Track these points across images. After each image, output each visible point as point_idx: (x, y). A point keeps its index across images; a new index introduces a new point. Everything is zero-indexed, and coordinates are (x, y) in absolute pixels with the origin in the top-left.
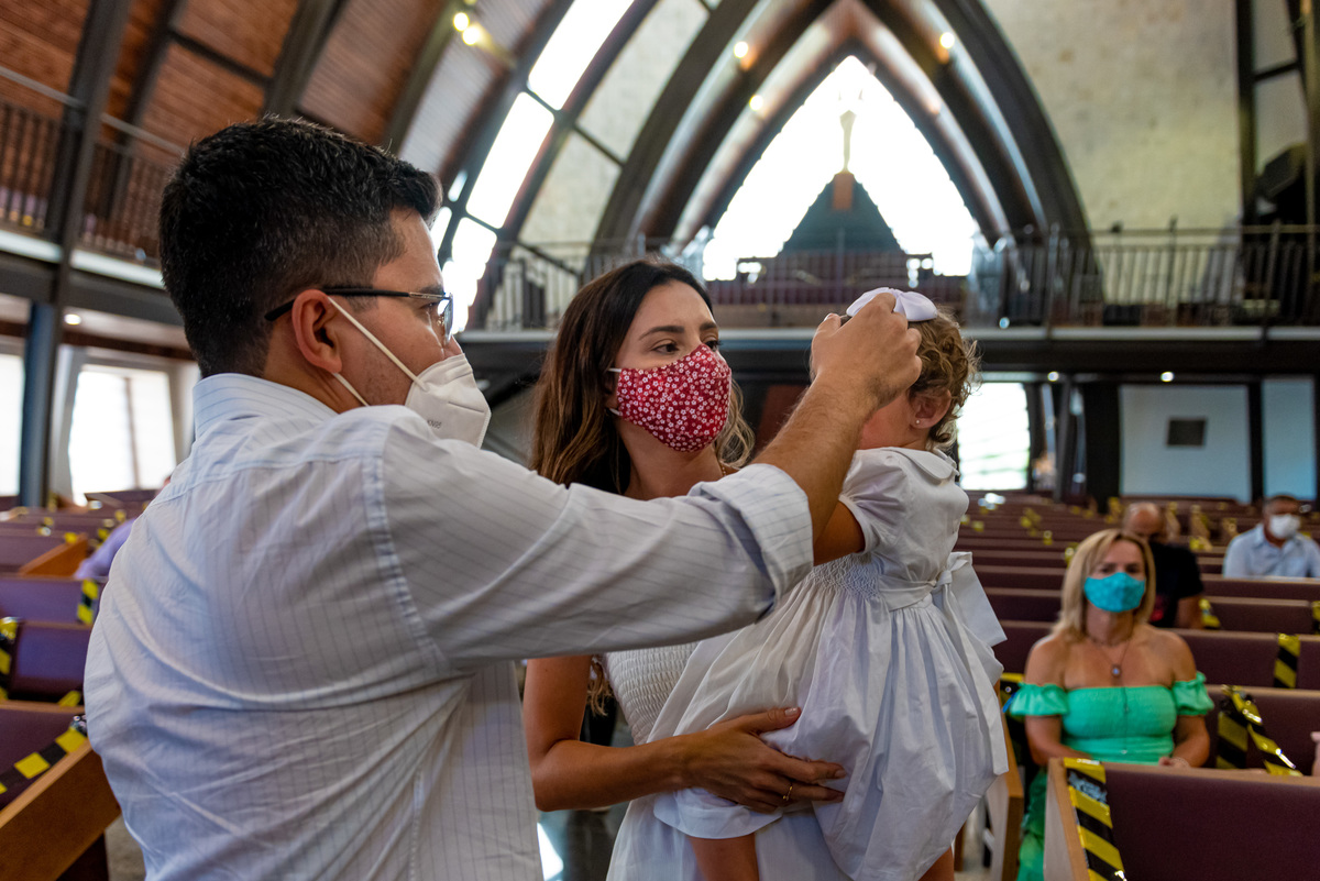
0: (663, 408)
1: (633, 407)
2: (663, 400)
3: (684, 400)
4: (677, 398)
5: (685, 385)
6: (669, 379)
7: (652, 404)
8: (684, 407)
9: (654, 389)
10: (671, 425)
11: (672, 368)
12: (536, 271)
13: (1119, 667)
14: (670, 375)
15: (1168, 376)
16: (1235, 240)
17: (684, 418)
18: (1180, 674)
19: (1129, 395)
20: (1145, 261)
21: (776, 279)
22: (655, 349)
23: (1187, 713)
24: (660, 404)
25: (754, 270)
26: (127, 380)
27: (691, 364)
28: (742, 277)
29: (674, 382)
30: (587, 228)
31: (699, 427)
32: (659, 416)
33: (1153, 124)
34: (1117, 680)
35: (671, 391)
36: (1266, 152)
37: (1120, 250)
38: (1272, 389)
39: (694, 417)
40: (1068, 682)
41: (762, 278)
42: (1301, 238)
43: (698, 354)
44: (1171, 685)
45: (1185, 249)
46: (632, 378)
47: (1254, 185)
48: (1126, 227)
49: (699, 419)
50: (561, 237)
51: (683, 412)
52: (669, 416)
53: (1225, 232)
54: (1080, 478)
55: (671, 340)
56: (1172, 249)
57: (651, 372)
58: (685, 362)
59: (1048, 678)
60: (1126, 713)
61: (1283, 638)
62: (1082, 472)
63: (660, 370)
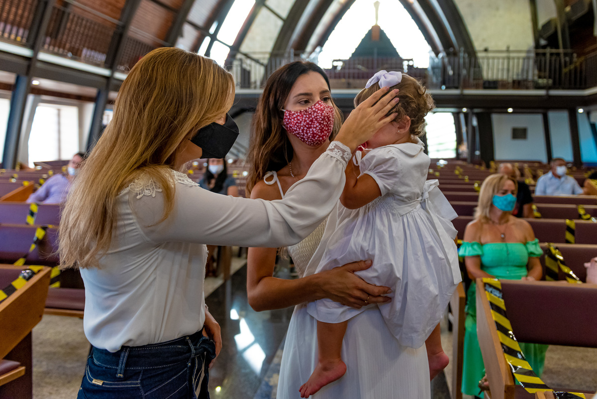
0: (302, 128)
1: (290, 127)
2: (302, 125)
3: (311, 124)
4: (308, 124)
5: (311, 119)
6: (304, 116)
7: (298, 126)
8: (311, 127)
9: (298, 120)
10: (306, 135)
11: (306, 111)
12: (247, 64)
13: (504, 234)
14: (305, 114)
15: (510, 110)
16: (532, 55)
17: (311, 132)
18: (529, 238)
19: (495, 117)
20: (498, 63)
21: (349, 68)
22: (299, 102)
23: (532, 256)
24: (301, 126)
25: (340, 65)
26: (59, 110)
27: (314, 109)
28: (335, 67)
29: (306, 117)
30: (269, 46)
31: (317, 136)
32: (301, 131)
33: (497, 9)
34: (503, 240)
35: (305, 121)
36: (542, 21)
37: (488, 58)
38: (552, 115)
39: (315, 132)
40: (483, 241)
41: (343, 68)
42: (558, 54)
43: (317, 105)
44: (525, 243)
45: (513, 58)
46: (290, 115)
47: (538, 34)
48: (490, 49)
49: (317, 133)
50: (258, 50)
51: (311, 130)
52: (305, 131)
53: (528, 52)
54: (478, 153)
55: (307, 99)
56: (509, 58)
57: (297, 113)
58: (312, 108)
59: (474, 239)
60: (508, 254)
61: (568, 221)
62: (478, 150)
63: (301, 112)
